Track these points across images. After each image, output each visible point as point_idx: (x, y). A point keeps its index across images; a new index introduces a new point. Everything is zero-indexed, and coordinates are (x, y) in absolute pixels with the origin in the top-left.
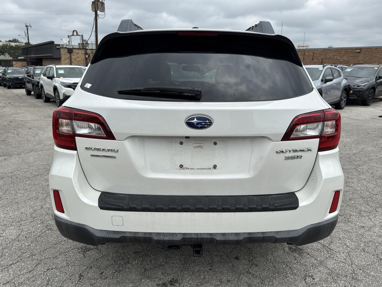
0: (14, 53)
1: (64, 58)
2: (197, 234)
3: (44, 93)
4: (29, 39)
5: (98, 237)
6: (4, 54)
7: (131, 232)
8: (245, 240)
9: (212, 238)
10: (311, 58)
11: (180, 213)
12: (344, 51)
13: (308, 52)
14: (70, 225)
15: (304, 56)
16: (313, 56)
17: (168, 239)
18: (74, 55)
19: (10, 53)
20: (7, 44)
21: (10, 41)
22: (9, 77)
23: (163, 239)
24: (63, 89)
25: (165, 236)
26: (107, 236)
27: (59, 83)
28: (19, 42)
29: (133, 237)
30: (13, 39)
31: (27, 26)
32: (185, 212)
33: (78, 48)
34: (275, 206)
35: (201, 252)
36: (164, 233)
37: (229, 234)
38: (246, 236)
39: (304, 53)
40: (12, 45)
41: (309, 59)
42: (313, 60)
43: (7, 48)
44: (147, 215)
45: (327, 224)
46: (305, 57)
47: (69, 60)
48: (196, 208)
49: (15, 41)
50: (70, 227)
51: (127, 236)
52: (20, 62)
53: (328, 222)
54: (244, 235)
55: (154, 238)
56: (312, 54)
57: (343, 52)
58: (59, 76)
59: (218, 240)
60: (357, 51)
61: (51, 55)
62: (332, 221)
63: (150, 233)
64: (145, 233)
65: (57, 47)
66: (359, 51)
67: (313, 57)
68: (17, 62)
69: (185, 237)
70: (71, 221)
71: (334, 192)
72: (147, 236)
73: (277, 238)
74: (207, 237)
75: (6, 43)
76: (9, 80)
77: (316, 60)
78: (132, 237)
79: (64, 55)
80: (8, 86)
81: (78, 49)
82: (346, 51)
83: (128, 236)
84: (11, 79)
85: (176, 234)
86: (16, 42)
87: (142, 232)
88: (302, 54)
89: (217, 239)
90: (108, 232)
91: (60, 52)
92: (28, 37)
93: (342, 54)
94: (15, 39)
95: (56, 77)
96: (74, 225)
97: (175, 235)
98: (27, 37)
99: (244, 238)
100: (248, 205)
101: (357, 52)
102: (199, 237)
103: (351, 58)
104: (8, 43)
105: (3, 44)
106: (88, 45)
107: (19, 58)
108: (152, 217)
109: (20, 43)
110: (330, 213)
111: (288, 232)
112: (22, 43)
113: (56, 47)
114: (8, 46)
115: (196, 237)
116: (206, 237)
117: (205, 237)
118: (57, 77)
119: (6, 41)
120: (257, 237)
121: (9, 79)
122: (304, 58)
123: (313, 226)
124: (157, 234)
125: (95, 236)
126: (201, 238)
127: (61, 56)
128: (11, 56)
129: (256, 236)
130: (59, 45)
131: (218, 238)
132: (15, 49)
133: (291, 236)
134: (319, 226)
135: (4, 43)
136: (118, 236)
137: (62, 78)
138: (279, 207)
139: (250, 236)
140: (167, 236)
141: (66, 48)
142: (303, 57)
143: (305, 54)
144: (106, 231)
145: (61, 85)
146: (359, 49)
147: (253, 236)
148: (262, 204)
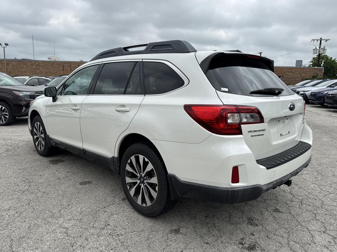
13: (74, 64)
15: (71, 68)
23: (286, 179)
26: (268, 188)
39: (71, 65)
50: (248, 190)
55: (283, 180)
64: (280, 179)
70: (247, 186)
85: (288, 175)
88: (69, 66)
90: (267, 184)
122: (71, 69)
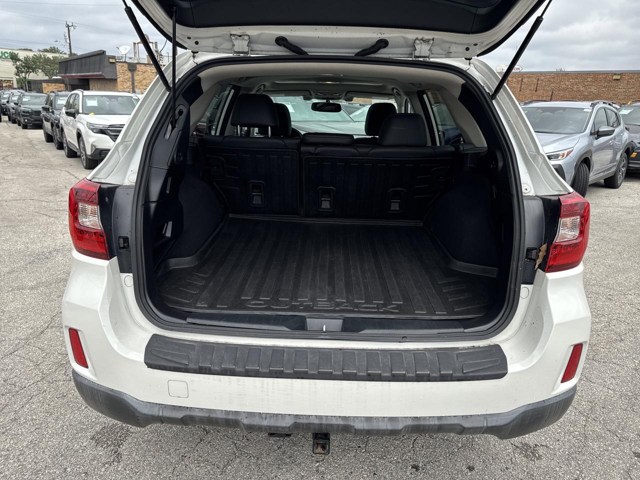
0: (51, 70)
1: (121, 78)
2: (320, 417)
3: (66, 141)
4: (72, 48)
5: (145, 415)
6: (36, 71)
7: (202, 409)
8: (407, 429)
9: (348, 425)
10: (533, 87)
11: (289, 380)
12: (592, 77)
14: (97, 390)
15: (521, 85)
16: (538, 84)
17: (268, 425)
18: (138, 75)
19: (45, 69)
20: (41, 55)
21: (46, 51)
22: (24, 109)
23: (258, 423)
24: (90, 136)
25: (262, 418)
26: (161, 414)
27: (86, 125)
28: (61, 51)
29: (206, 417)
30: (51, 47)
31: (68, 26)
32: (298, 378)
33: (147, 63)
34: (464, 371)
35: (328, 446)
36: (260, 413)
37: (377, 418)
38: (410, 423)
40: (48, 58)
41: (530, 90)
42: (536, 91)
43: (40, 62)
44: (230, 382)
45: (557, 402)
46: (523, 86)
47: (131, 83)
48: (319, 372)
49: (53, 50)
50: (98, 394)
51: (195, 416)
52: (53, 84)
53: (558, 400)
54: (406, 421)
55: (242, 421)
56: (535, 81)
57: (589, 80)
58: (88, 111)
59: (358, 430)
60: (615, 77)
61: (100, 73)
62: (566, 397)
63: (237, 413)
64: (227, 412)
65: (111, 60)
66: (619, 77)
67: (537, 87)
68: (50, 84)
69: (298, 421)
70: (98, 384)
71: (573, 347)
72: (231, 417)
73: (464, 428)
74: (339, 423)
75: (39, 53)
76: (23, 114)
77: (542, 91)
78: (204, 417)
79: (122, 73)
80: (23, 125)
81: (145, 64)
82: (596, 76)
83: (197, 416)
84: (28, 112)
85: (283, 416)
86: (55, 52)
87: (222, 411)
88: (518, 82)
89: (356, 427)
90: (162, 406)
91: (116, 69)
92: (70, 44)
93: (588, 83)
94: (54, 47)
95: (80, 113)
96: (103, 392)
97: (280, 418)
98: (68, 44)
99: (405, 427)
100: (414, 369)
101: (615, 80)
102: (324, 422)
103: (603, 89)
104: (41, 53)
105: (34, 55)
106: (162, 59)
107: (53, 78)
108: (239, 385)
109: (61, 53)
110: (562, 382)
111: (485, 416)
112: (65, 54)
113: (109, 61)
114: (42, 58)
115: (318, 422)
116: (336, 423)
117: (334, 422)
118: (82, 113)
119: (40, 51)
120: (429, 426)
121: (24, 112)
123: (531, 408)
124: (248, 414)
125: (139, 412)
126: (327, 425)
127: (117, 75)
128: (46, 75)
129: (427, 423)
130: (113, 57)
131: (359, 426)
132: (52, 63)
133: (490, 425)
134: (542, 407)
135: (36, 54)
136: (179, 415)
137: (92, 114)
138: (471, 374)
139: (416, 423)
140: (266, 419)
141: (125, 62)
142: (519, 86)
143: (524, 80)
144: (160, 404)
145: (88, 129)
146: (619, 74)
147: (422, 423)
148: (440, 369)
